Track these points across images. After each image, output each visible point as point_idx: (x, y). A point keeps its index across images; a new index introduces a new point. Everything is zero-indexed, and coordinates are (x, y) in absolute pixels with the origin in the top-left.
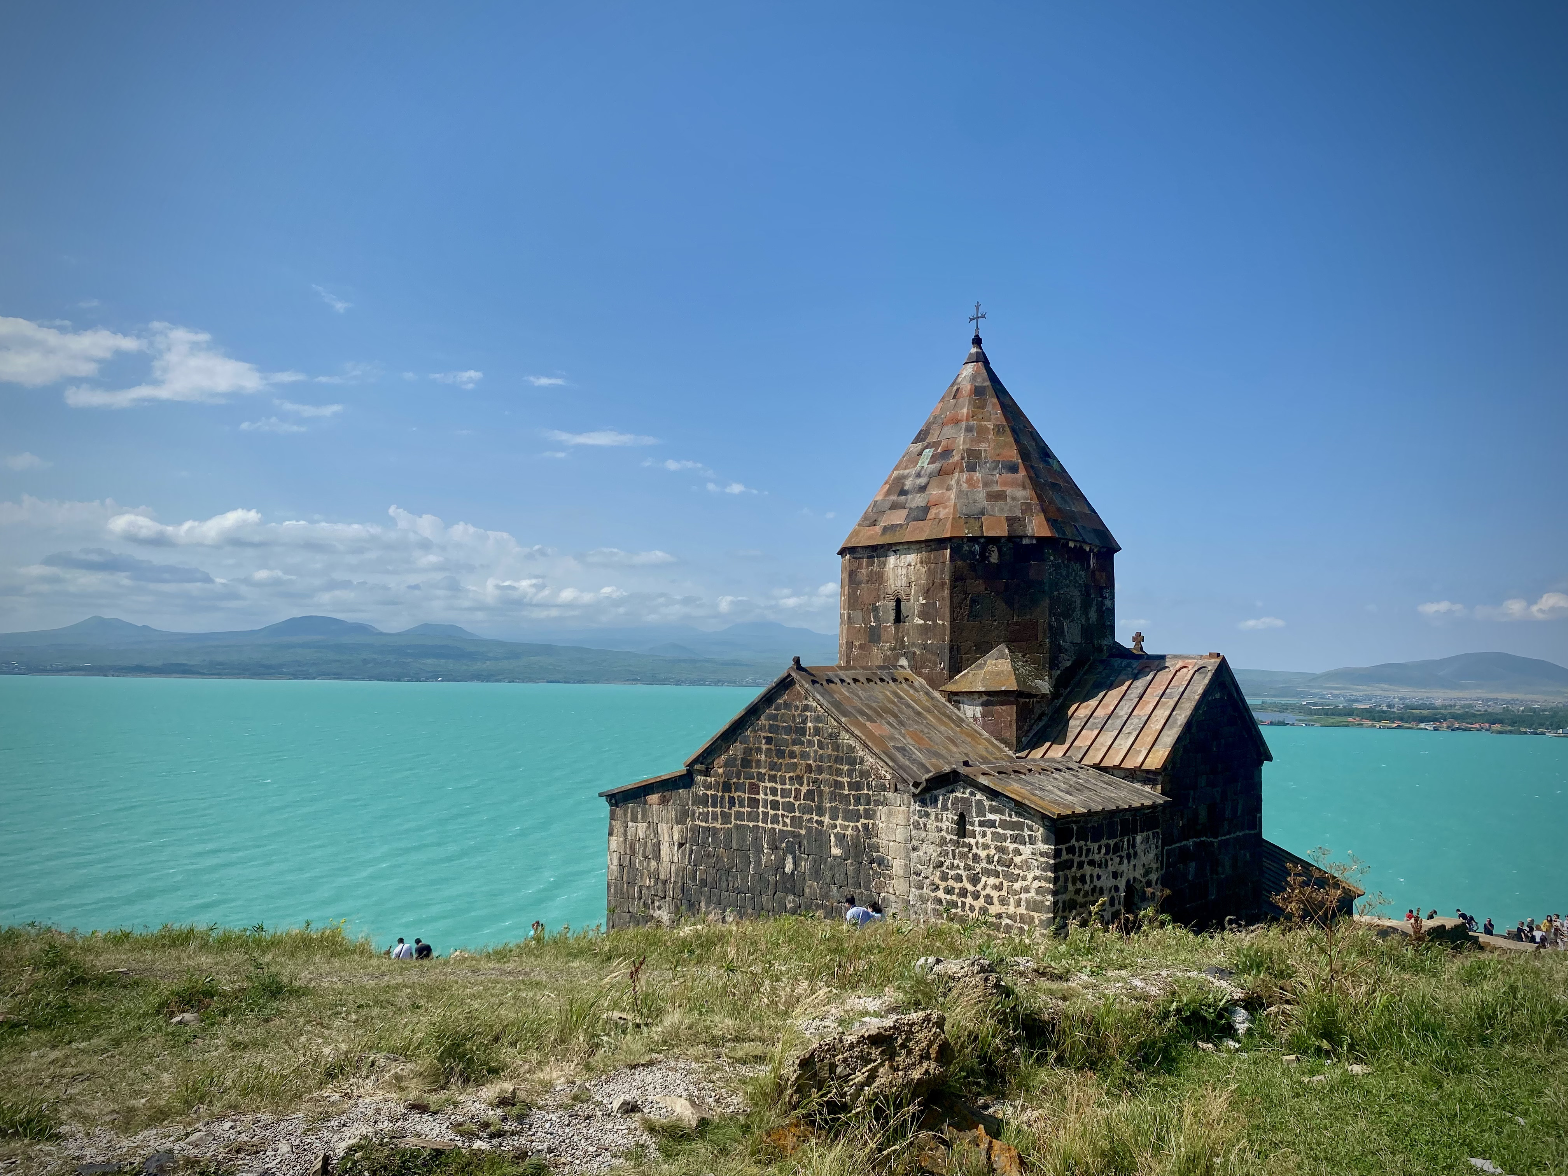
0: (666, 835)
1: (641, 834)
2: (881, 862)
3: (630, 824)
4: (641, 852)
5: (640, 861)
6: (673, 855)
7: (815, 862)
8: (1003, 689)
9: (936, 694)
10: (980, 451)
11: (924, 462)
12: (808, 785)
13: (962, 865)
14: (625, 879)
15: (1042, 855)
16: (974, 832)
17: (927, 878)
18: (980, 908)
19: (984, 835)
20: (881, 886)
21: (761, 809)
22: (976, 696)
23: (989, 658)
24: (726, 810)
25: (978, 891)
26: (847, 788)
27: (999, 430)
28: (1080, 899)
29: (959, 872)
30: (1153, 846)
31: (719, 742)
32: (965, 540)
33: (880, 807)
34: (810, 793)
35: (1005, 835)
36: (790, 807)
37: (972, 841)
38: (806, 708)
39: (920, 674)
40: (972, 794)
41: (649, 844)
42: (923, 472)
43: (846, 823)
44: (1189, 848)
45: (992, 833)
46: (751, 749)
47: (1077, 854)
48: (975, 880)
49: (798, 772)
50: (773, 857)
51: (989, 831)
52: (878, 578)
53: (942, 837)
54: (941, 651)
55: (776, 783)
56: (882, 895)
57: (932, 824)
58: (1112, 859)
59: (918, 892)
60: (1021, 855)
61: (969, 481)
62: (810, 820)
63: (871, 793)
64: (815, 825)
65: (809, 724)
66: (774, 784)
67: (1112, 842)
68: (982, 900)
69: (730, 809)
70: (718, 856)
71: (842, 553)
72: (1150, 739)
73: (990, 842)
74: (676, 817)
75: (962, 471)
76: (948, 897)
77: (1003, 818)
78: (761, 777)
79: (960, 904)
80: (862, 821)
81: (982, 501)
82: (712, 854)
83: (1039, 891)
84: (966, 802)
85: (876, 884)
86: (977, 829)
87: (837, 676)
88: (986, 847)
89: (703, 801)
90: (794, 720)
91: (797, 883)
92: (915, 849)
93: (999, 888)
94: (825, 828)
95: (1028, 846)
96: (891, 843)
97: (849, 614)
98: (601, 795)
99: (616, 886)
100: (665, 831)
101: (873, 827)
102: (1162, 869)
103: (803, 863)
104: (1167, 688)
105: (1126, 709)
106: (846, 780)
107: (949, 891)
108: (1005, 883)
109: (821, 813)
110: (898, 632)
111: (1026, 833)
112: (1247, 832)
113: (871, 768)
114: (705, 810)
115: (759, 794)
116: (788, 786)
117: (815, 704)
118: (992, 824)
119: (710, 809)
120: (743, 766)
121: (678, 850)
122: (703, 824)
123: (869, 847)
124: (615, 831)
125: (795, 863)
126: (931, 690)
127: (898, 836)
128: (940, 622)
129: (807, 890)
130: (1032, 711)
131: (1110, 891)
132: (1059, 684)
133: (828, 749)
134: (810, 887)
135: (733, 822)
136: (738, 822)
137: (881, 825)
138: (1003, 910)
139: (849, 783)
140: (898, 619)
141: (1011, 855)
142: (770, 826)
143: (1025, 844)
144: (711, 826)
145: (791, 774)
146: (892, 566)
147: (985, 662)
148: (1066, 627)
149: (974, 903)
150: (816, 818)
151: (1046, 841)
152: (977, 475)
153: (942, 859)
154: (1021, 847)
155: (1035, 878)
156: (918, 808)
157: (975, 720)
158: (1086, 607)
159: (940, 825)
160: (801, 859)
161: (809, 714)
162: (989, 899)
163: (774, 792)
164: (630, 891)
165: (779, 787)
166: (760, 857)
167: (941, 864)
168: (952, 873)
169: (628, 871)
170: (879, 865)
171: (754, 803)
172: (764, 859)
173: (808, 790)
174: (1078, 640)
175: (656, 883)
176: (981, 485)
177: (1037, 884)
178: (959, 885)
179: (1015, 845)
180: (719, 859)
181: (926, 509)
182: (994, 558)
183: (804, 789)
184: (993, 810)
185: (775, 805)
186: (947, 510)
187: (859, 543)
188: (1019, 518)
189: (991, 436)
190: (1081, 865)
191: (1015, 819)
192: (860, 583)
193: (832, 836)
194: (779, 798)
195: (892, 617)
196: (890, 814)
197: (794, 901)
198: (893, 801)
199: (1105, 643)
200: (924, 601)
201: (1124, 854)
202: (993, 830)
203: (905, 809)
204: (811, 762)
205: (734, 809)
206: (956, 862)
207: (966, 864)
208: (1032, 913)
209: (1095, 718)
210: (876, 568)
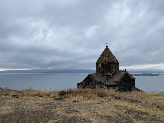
8: (107, 75)
10: (106, 55)
23: (106, 72)
27: (108, 53)
30: (118, 88)
31: (85, 79)
32: (104, 63)
38: (91, 77)
39: (101, 74)
42: (102, 57)
44: (122, 88)
47: (110, 88)
57: (99, 86)
69: (86, 85)
72: (118, 79)
74: (82, 85)
78: (88, 82)
86: (102, 86)
97: (96, 69)
98: (77, 84)
113: (95, 82)
124: (78, 87)
128: (103, 70)
130: (110, 77)
132: (113, 75)
133: (92, 80)
137: (96, 86)
143: (105, 87)
146: (99, 65)
148: (113, 70)
157: (105, 78)
158: (115, 68)
176: (106, 58)
181: (102, 60)
183: (91, 83)
187: (97, 63)
188: (109, 61)
199: (118, 70)
200: (101, 68)
201: (115, 88)
209: (115, 77)
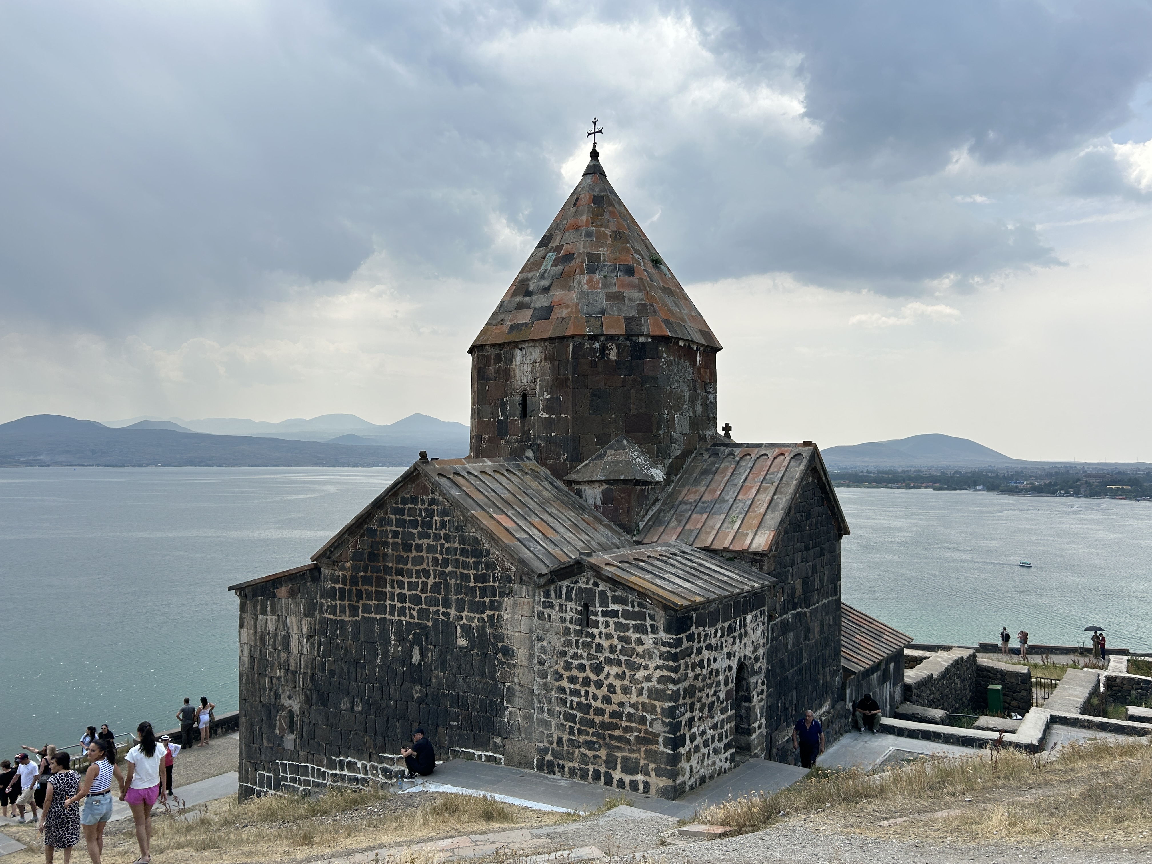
0: (295, 628)
1: (271, 626)
2: (507, 652)
3: (260, 617)
4: (271, 643)
5: (270, 653)
6: (302, 647)
7: (442, 653)
8: (622, 477)
9: (559, 483)
10: (599, 256)
11: (547, 265)
12: (435, 578)
13: (585, 655)
14: (256, 670)
15: (664, 644)
16: (597, 622)
17: (551, 667)
18: (603, 697)
19: (607, 625)
20: (506, 676)
21: (388, 602)
22: (597, 485)
23: (608, 448)
24: (354, 603)
25: (600, 680)
26: (473, 580)
27: (616, 235)
28: (699, 684)
29: (583, 662)
30: (761, 624)
31: (346, 536)
32: (587, 338)
33: (506, 599)
34: (436, 585)
35: (628, 625)
36: (417, 601)
37: (596, 631)
38: (433, 502)
39: (544, 465)
40: (596, 584)
41: (279, 638)
42: (546, 275)
43: (472, 615)
44: (788, 620)
45: (616, 624)
46: (378, 543)
47: (697, 640)
48: (598, 669)
49: (424, 566)
50: (400, 648)
51: (612, 621)
52: (505, 374)
53: (566, 627)
54: (564, 444)
55: (403, 576)
56: (508, 684)
57: (555, 614)
58: (726, 641)
59: (542, 681)
60: (643, 644)
61: (589, 282)
62: (437, 612)
63: (496, 585)
64: (441, 617)
65: (436, 518)
66: (400, 578)
67: (726, 625)
68: (605, 689)
69: (358, 602)
70: (346, 648)
71: (470, 351)
72: (756, 522)
73: (613, 633)
74: (305, 609)
75: (582, 273)
76: (572, 686)
77: (627, 608)
78: (388, 571)
79: (583, 693)
80: (488, 612)
81: (602, 302)
82: (340, 646)
83: (661, 680)
84: (590, 592)
85: (501, 674)
86: (601, 619)
87: (464, 469)
88: (609, 636)
89: (331, 594)
90: (420, 515)
91: (424, 673)
92: (540, 639)
93: (621, 677)
94: (451, 620)
95: (651, 636)
96: (516, 635)
97: (478, 409)
98: (230, 589)
99: (247, 676)
100: (294, 624)
101: (498, 619)
102: (767, 644)
103: (430, 654)
104: (767, 473)
105: (731, 493)
106: (472, 572)
107: (572, 680)
108: (628, 673)
109: (447, 604)
110: (524, 426)
111: (648, 622)
112: (830, 598)
113: (497, 560)
114: (333, 603)
115: (386, 587)
116: (414, 579)
117: (441, 498)
118: (614, 614)
119: (338, 602)
120: (370, 560)
121: (307, 642)
122: (332, 617)
123: (494, 638)
124: (246, 624)
125: (422, 654)
126: (555, 480)
127: (522, 627)
128: (564, 416)
129: (434, 680)
130: (647, 498)
131: (725, 671)
132: (670, 473)
133: (455, 542)
134: (437, 677)
135: (361, 614)
136: (366, 615)
137: (506, 616)
138: (624, 698)
139: (474, 575)
140: (524, 414)
141: (633, 645)
142: (397, 618)
143: (647, 633)
144: (338, 618)
145: (418, 567)
146: (518, 363)
147: (605, 452)
148: (676, 419)
149: (598, 692)
150: (442, 610)
151: (667, 631)
152: (597, 277)
153: (566, 649)
154: (643, 637)
155: (657, 668)
156: (543, 599)
157: (596, 507)
158: (692, 401)
159: (564, 615)
160: (428, 650)
161: (435, 507)
162: (611, 688)
163: (401, 585)
164: (262, 682)
165: (406, 580)
166: (387, 649)
167: (564, 654)
168: (575, 662)
169: (259, 662)
170: (504, 655)
171: (381, 596)
172: (391, 650)
173: (435, 583)
174: (686, 431)
175: (286, 673)
176: (600, 286)
177: (658, 673)
178: (583, 675)
179: (638, 635)
180: (348, 651)
181: (550, 309)
182: (613, 355)
183: (431, 581)
184: (617, 600)
185: (402, 598)
186: (569, 310)
187: (487, 341)
188: (636, 317)
189: (609, 241)
190: (699, 651)
191: (637, 609)
192: (488, 379)
193: (458, 628)
194: (405, 591)
195: (519, 412)
196: (515, 606)
197: (421, 692)
198: (518, 593)
199: (709, 433)
200: (549, 396)
201: (736, 634)
202: (616, 620)
203: (530, 600)
204: (437, 555)
205: (361, 602)
206: (579, 651)
207: (589, 654)
208: (653, 702)
209: (703, 503)
210: (502, 365)
